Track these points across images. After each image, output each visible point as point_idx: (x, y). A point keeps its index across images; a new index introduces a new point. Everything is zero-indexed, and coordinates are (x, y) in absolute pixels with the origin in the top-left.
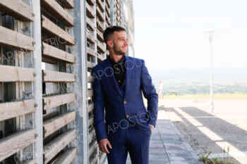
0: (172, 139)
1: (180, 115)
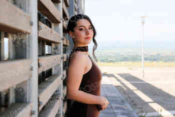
0: (116, 101)
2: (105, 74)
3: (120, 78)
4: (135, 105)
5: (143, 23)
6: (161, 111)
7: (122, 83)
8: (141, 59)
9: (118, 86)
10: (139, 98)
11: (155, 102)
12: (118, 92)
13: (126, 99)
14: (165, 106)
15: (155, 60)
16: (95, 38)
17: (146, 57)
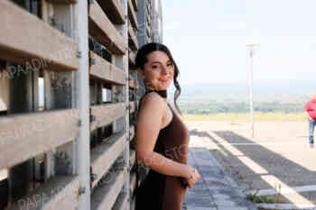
0: (212, 172)
1: (216, 142)
2: (195, 133)
3: (217, 138)
4: (241, 178)
5: (251, 54)
6: (280, 187)
7: (220, 146)
8: (249, 110)
9: (215, 150)
10: (247, 168)
11: (270, 174)
12: (215, 160)
13: (226, 170)
14: (286, 179)
15: (270, 110)
16: (178, 79)
17: (256, 105)
